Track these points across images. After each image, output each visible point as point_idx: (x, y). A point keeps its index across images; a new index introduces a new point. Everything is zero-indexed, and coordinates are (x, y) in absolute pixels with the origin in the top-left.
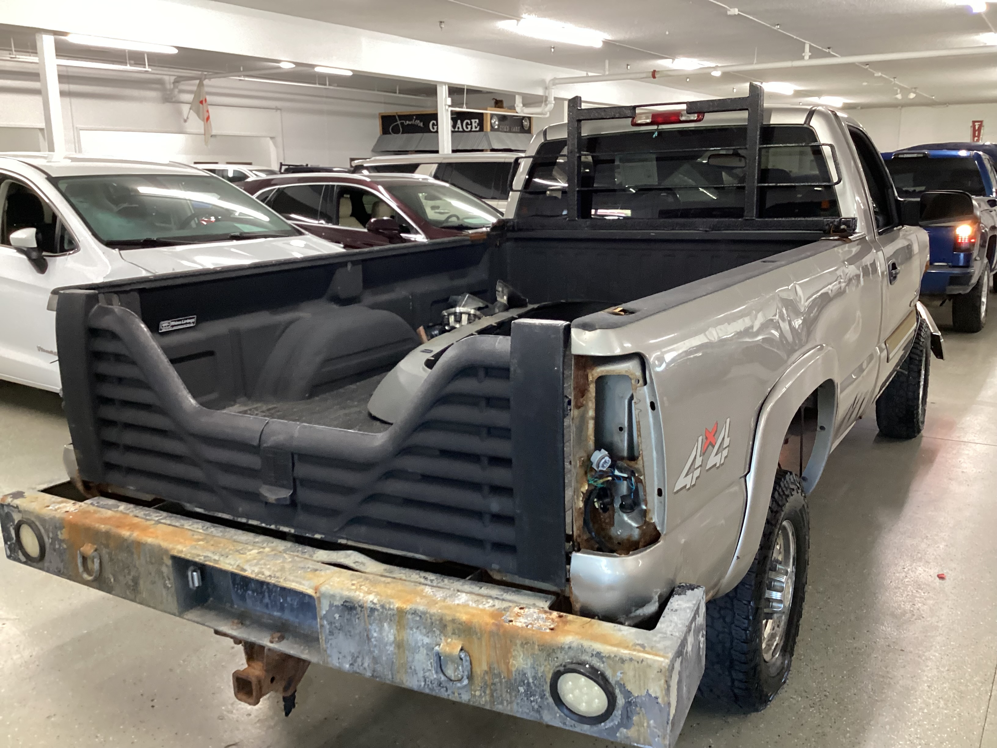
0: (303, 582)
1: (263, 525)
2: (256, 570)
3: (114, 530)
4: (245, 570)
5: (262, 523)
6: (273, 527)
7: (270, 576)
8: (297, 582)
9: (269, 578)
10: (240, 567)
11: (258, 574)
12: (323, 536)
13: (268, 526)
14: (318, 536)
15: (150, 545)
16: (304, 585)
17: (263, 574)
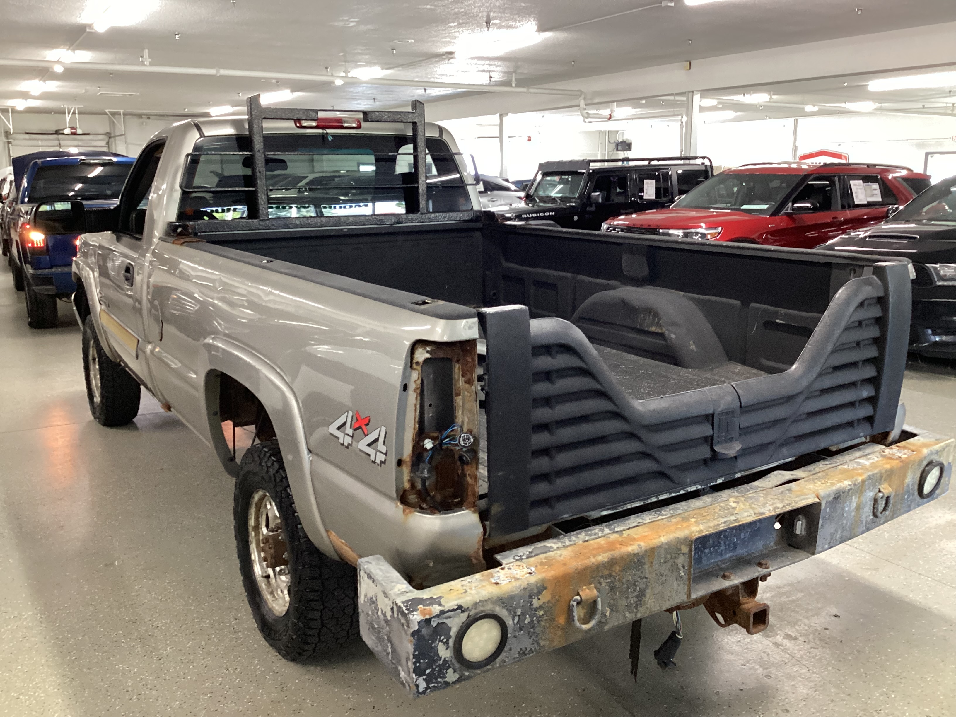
0: (807, 497)
1: (673, 495)
2: (771, 508)
3: (617, 553)
4: (763, 513)
5: (671, 494)
6: (682, 492)
7: (784, 506)
8: (804, 499)
9: (784, 508)
10: (757, 513)
11: (774, 509)
12: (723, 479)
13: (678, 494)
14: (720, 481)
15: (666, 543)
16: (809, 498)
17: (778, 508)
